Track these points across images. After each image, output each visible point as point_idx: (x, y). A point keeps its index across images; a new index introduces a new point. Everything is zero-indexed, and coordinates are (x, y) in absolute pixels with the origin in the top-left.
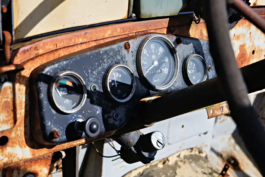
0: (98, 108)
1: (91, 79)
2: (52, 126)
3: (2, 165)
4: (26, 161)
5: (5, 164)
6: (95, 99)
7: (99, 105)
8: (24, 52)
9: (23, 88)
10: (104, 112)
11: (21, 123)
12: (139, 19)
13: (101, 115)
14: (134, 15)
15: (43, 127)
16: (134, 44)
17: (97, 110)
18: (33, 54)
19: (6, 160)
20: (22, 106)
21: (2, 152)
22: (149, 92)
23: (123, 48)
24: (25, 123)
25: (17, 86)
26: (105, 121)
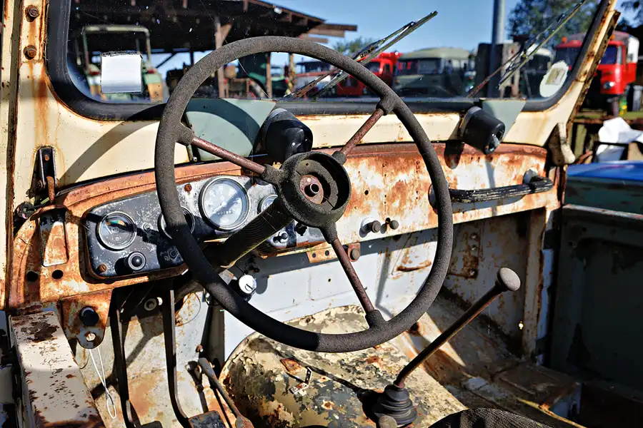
0: (153, 245)
1: (144, 219)
2: (100, 261)
3: (58, 297)
4: (83, 295)
5: (60, 296)
6: (148, 237)
7: (153, 243)
8: (75, 195)
9: (76, 227)
10: (158, 251)
11: (76, 259)
12: (200, 161)
13: (155, 252)
14: (196, 158)
15: (92, 261)
16: (196, 186)
17: (151, 247)
18: (84, 196)
19: (62, 292)
20: (75, 242)
21: (58, 284)
22: (215, 232)
23: (183, 190)
24: (79, 259)
25: (68, 226)
26: (160, 259)
